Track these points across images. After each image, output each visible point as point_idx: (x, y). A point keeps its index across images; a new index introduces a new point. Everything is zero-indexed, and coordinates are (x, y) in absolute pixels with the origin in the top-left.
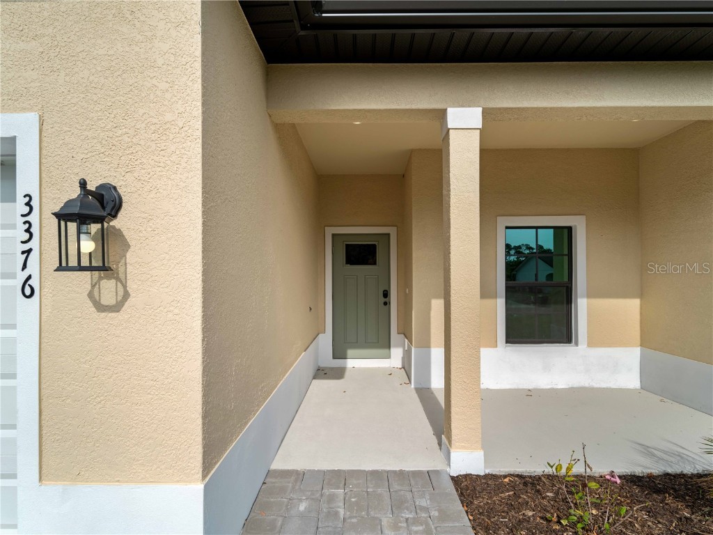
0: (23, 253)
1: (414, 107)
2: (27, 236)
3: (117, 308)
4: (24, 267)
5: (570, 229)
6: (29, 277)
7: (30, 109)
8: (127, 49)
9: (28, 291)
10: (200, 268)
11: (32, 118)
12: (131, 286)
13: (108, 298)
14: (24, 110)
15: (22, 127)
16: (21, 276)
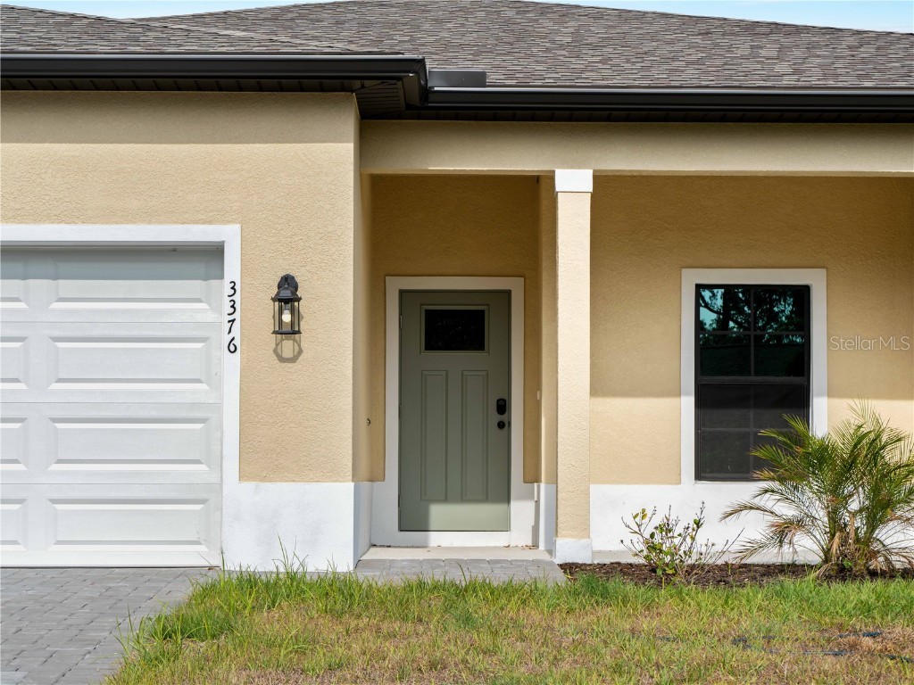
0: (229, 321)
2: (232, 310)
3: (293, 360)
4: (230, 332)
6: (233, 339)
7: (233, 221)
8: (302, 181)
9: (232, 348)
10: (351, 334)
11: (236, 228)
12: (303, 345)
13: (287, 352)
14: (229, 222)
15: (229, 234)
16: (227, 338)
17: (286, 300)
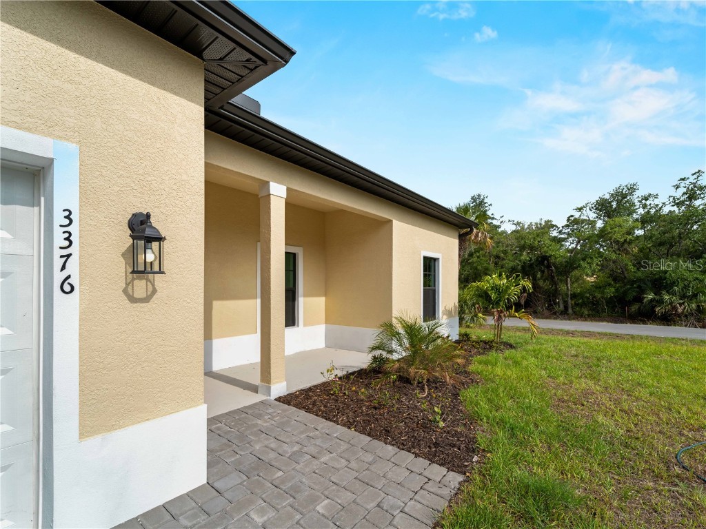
0: (62, 256)
1: (253, 175)
2: (66, 243)
4: (63, 268)
5: (294, 255)
6: (69, 277)
9: (67, 288)
12: (158, 285)
13: (140, 293)
16: (58, 277)
17: (149, 240)
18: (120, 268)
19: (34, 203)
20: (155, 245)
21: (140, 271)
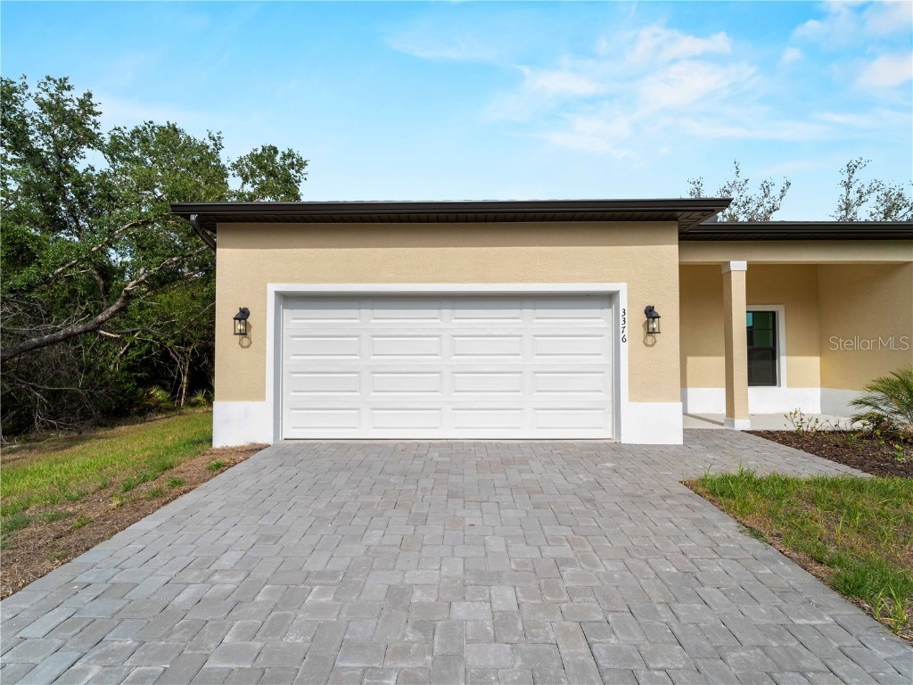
0: (623, 327)
2: (624, 322)
3: (652, 345)
4: (623, 332)
5: (774, 313)
6: (624, 336)
7: (623, 281)
8: (655, 262)
9: (624, 340)
11: (625, 284)
12: (657, 339)
13: (649, 342)
15: (622, 288)
16: (622, 335)
17: (654, 318)
18: (641, 331)
19: (610, 307)
20: (657, 319)
21: (651, 332)
